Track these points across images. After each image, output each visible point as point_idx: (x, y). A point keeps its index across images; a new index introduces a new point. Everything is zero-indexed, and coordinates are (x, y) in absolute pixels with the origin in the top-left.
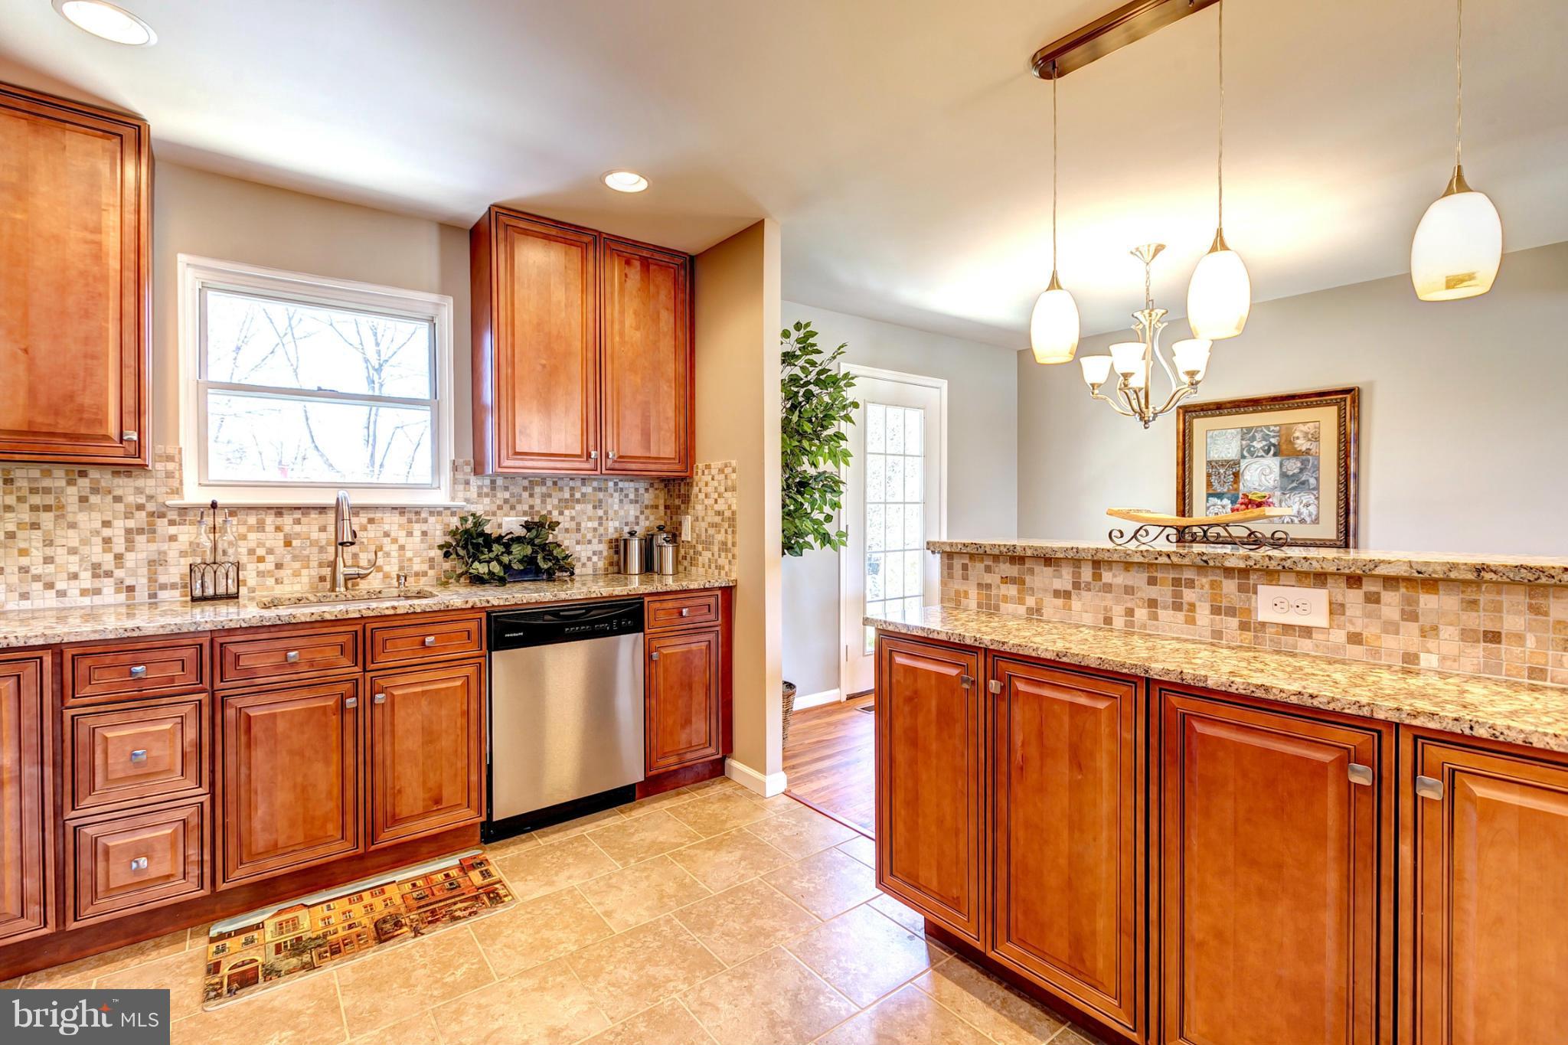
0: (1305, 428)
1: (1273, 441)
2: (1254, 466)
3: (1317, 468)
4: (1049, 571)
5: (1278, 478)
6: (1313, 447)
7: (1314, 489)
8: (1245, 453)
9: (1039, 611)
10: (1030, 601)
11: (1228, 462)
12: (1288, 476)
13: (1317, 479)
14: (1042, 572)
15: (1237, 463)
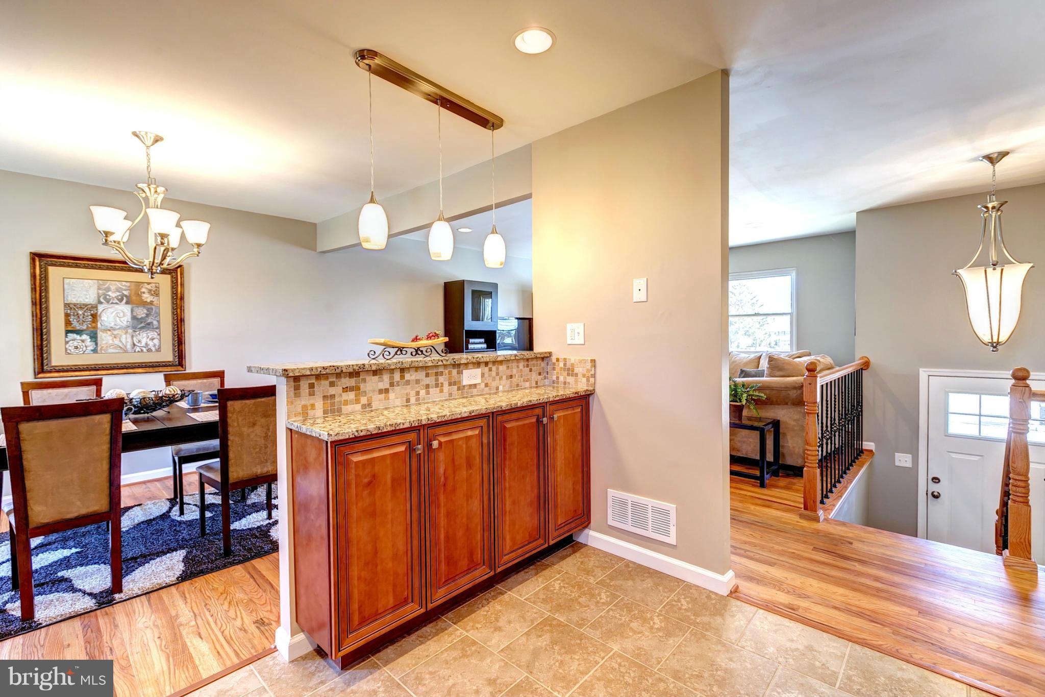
0: (149, 287)
1: (125, 293)
2: (110, 310)
3: (158, 314)
4: (376, 378)
5: (130, 320)
6: (155, 299)
7: (157, 328)
8: (102, 300)
9: (369, 405)
10: (364, 400)
11: (86, 305)
12: (137, 319)
13: (159, 322)
14: (371, 380)
15: (95, 307)
